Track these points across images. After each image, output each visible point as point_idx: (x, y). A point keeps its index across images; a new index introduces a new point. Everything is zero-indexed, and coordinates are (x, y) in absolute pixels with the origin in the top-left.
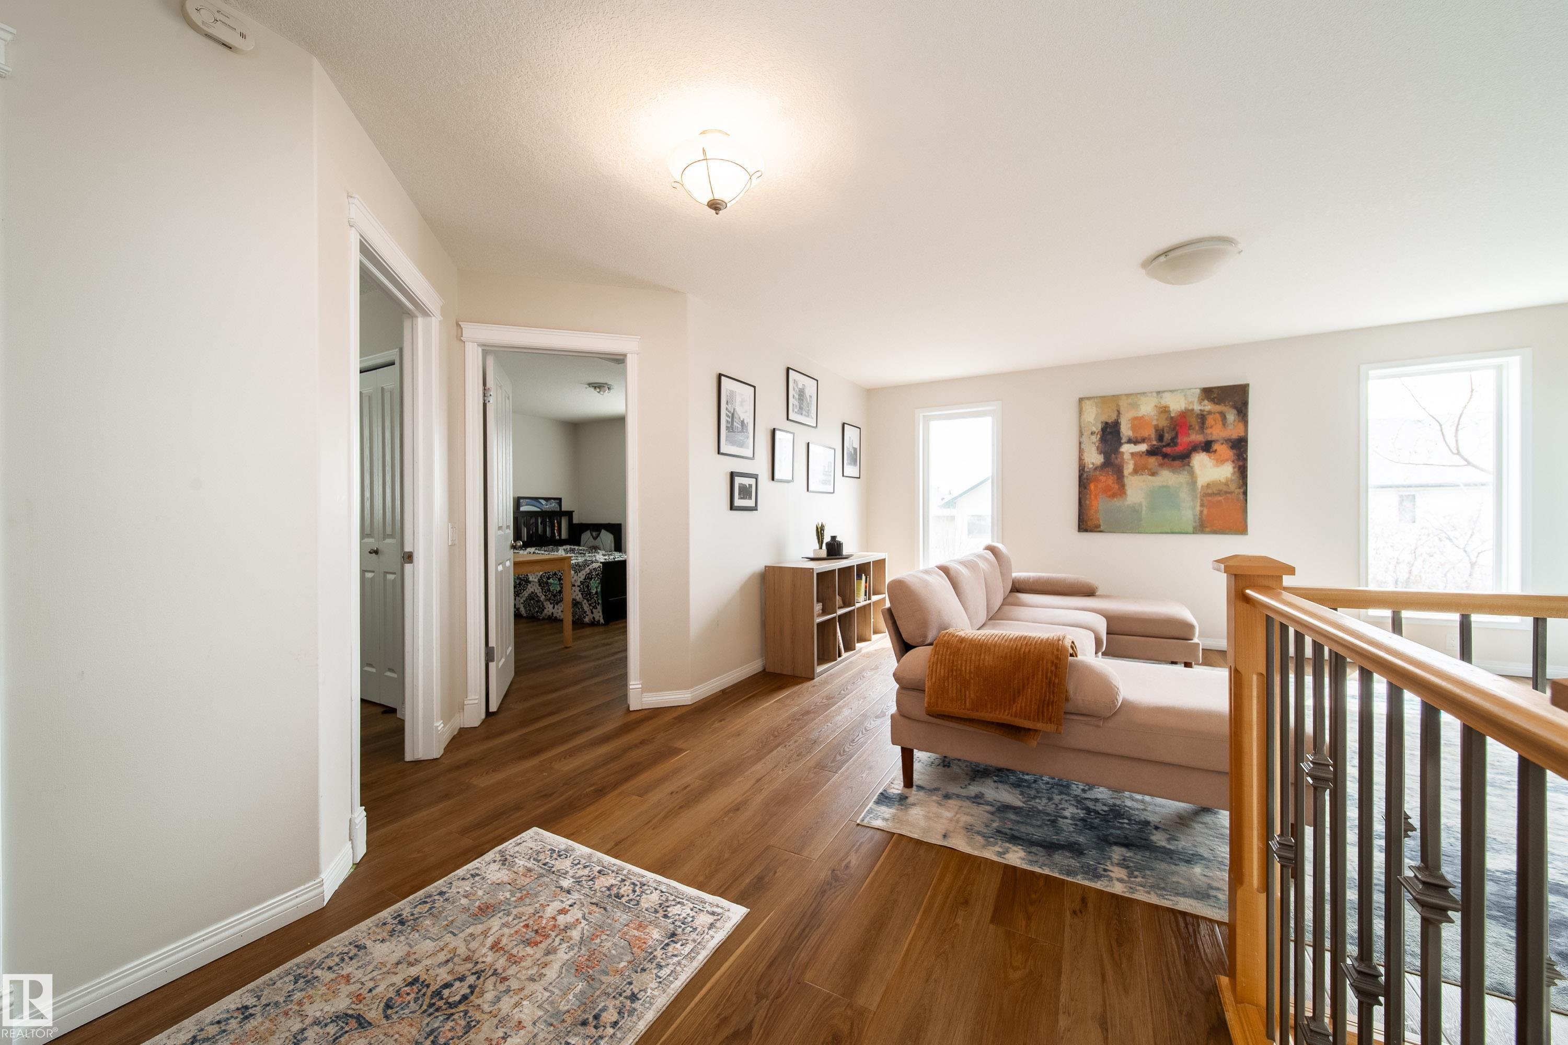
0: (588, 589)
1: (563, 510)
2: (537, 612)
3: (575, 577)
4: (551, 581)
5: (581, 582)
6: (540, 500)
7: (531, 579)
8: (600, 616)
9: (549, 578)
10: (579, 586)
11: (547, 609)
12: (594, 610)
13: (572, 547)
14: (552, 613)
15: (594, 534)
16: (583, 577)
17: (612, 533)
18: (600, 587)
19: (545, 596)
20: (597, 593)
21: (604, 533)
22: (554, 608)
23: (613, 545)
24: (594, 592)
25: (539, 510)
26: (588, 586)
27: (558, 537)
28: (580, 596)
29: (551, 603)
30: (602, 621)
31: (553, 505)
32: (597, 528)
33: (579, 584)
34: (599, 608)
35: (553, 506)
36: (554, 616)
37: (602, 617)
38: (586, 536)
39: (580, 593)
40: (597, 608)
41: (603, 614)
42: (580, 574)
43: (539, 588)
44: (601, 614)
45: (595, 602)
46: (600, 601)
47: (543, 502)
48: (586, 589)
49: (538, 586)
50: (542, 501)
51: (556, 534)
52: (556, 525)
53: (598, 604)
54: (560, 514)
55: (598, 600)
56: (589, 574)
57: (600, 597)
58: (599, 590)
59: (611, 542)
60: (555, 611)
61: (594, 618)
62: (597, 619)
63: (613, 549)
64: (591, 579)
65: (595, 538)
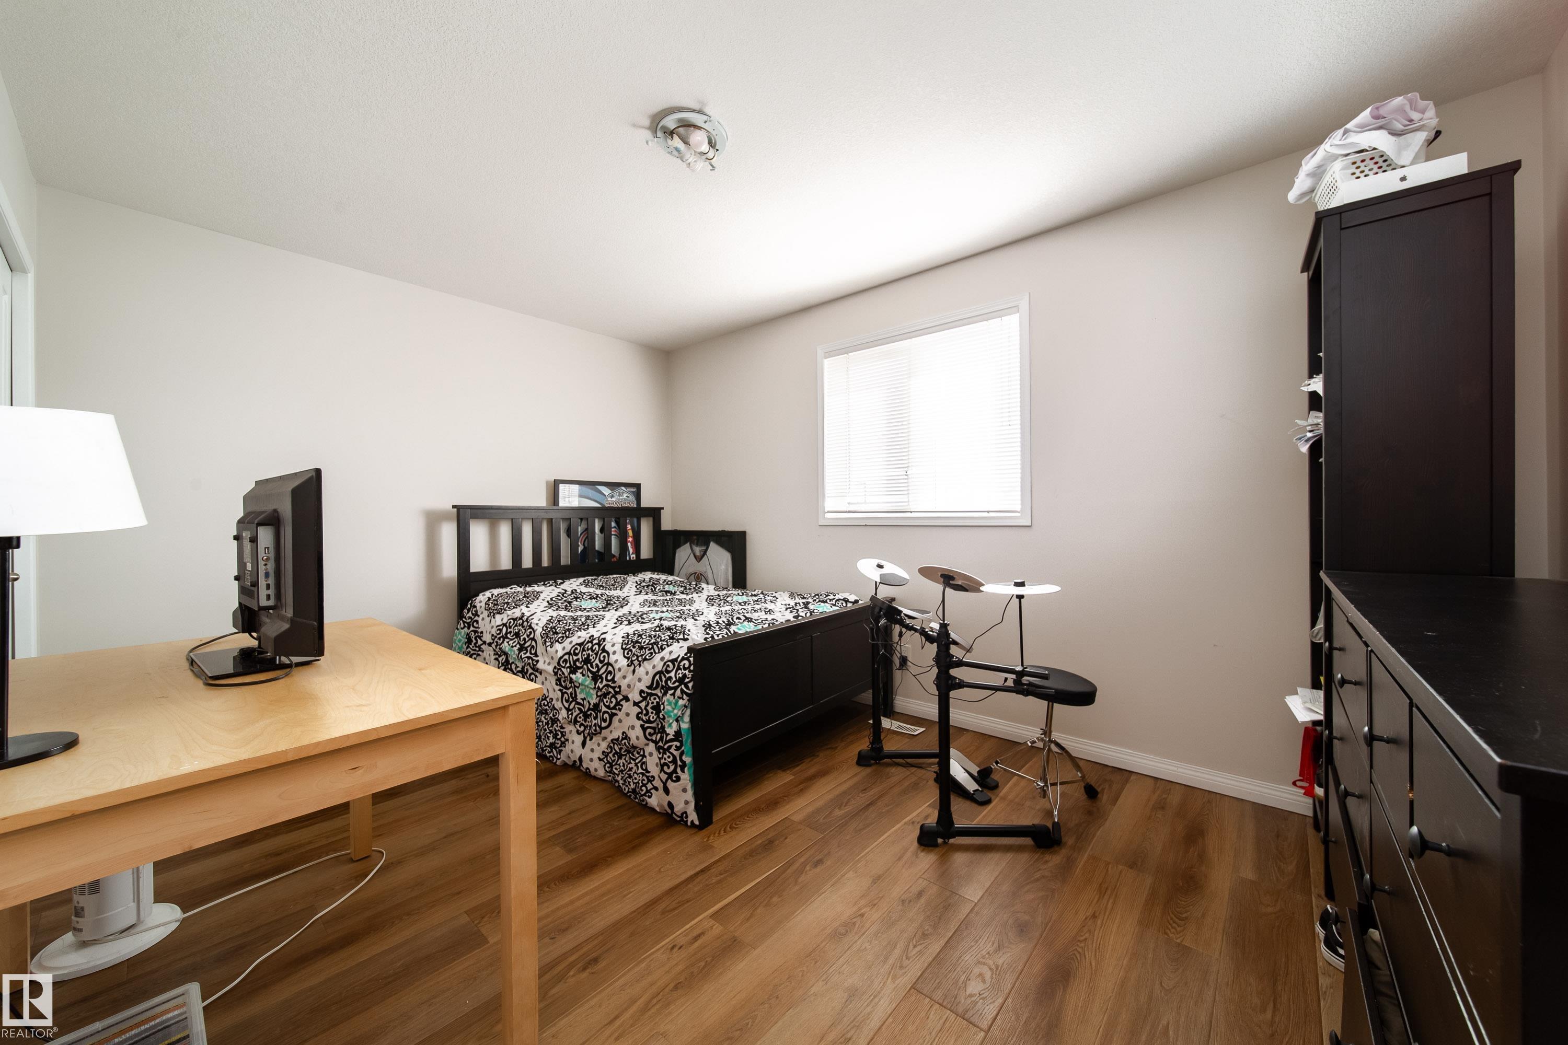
0: (658, 714)
1: (642, 505)
2: (552, 746)
3: (630, 677)
4: (577, 677)
5: (642, 692)
6: (600, 487)
7: (540, 665)
8: (687, 803)
9: (574, 670)
10: (636, 704)
11: (569, 746)
12: (670, 785)
13: (655, 576)
14: (580, 759)
15: (698, 550)
16: (647, 680)
17: (728, 550)
18: (687, 718)
19: (568, 710)
20: (678, 734)
21: (714, 548)
22: (584, 744)
23: (730, 579)
24: (671, 731)
25: (599, 506)
26: (657, 708)
27: (633, 556)
28: (638, 731)
29: (578, 733)
30: (693, 817)
31: (625, 496)
32: (702, 538)
33: (638, 698)
34: (686, 778)
35: (624, 498)
36: (585, 765)
37: (692, 805)
38: (684, 555)
39: (638, 723)
40: (678, 779)
41: (696, 794)
42: (641, 671)
43: (558, 688)
44: (689, 795)
45: (674, 761)
46: (688, 759)
47: (606, 491)
48: (653, 717)
49: (554, 682)
50: (603, 489)
51: (631, 550)
52: (630, 533)
53: (683, 765)
54: (639, 512)
55: (682, 754)
56: (660, 673)
57: (687, 747)
58: (685, 726)
59: (727, 566)
60: (586, 753)
61: (670, 805)
62: (679, 808)
63: (731, 584)
64: (666, 689)
65: (699, 559)
